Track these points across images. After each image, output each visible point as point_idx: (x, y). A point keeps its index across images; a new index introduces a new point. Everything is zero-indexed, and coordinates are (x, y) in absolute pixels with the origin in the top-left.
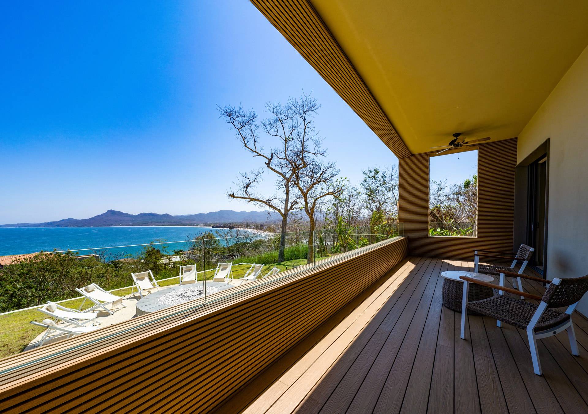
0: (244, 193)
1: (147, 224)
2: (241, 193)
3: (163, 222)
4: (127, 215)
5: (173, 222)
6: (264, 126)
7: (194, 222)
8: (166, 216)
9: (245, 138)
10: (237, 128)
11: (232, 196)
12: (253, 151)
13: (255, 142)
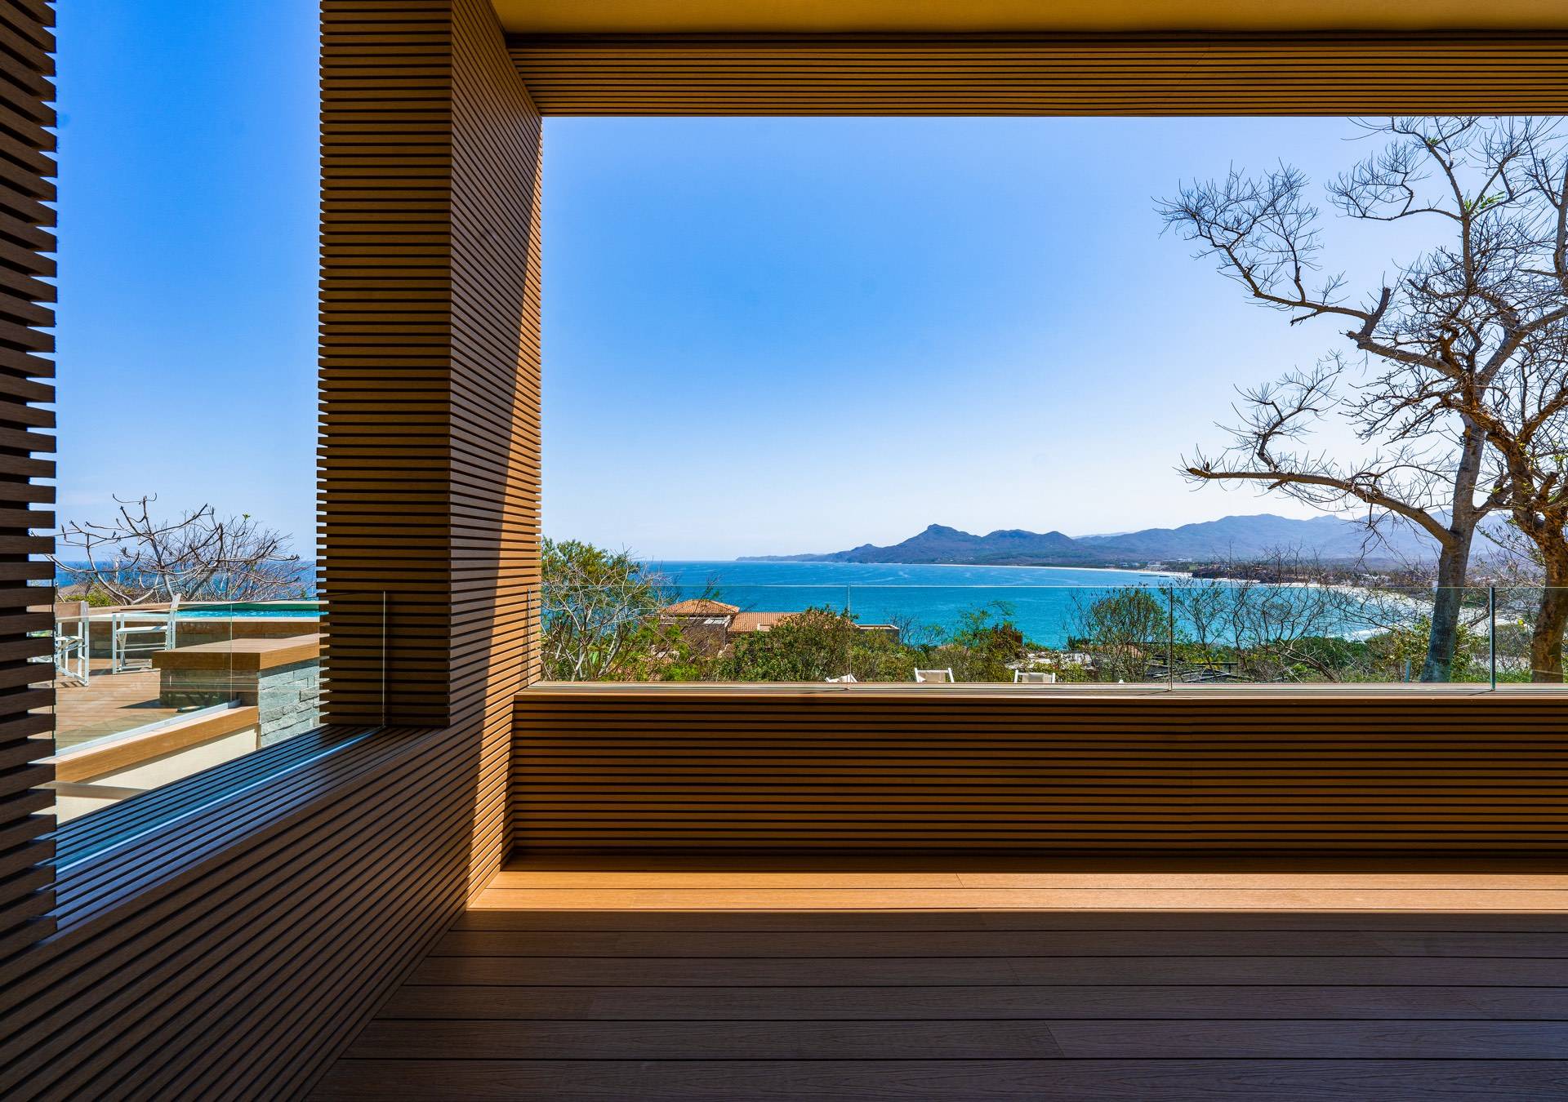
0: (1256, 458)
1: (1006, 560)
2: (1244, 459)
3: (1047, 556)
4: (964, 536)
5: (1071, 556)
6: (1345, 199)
7: (1133, 556)
8: (1055, 536)
9: (1250, 269)
10: (1224, 246)
11: (1204, 473)
12: (1289, 303)
13: (1298, 270)
